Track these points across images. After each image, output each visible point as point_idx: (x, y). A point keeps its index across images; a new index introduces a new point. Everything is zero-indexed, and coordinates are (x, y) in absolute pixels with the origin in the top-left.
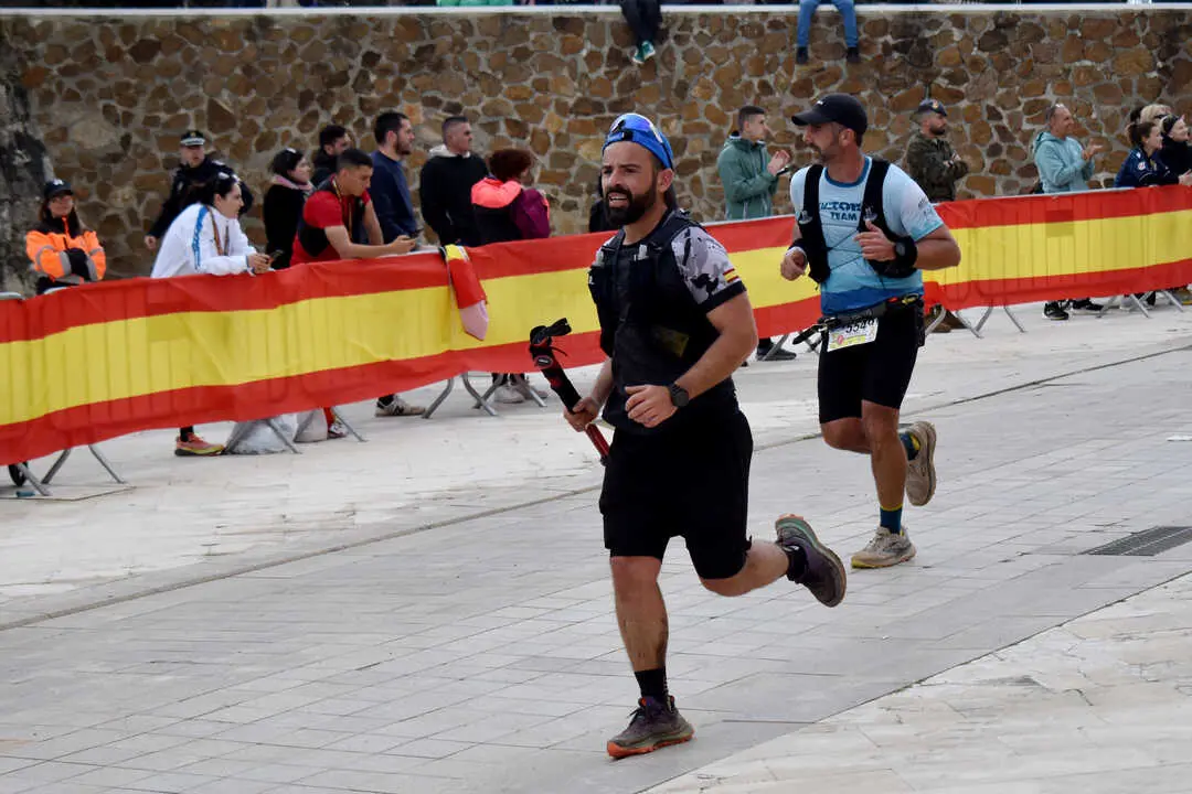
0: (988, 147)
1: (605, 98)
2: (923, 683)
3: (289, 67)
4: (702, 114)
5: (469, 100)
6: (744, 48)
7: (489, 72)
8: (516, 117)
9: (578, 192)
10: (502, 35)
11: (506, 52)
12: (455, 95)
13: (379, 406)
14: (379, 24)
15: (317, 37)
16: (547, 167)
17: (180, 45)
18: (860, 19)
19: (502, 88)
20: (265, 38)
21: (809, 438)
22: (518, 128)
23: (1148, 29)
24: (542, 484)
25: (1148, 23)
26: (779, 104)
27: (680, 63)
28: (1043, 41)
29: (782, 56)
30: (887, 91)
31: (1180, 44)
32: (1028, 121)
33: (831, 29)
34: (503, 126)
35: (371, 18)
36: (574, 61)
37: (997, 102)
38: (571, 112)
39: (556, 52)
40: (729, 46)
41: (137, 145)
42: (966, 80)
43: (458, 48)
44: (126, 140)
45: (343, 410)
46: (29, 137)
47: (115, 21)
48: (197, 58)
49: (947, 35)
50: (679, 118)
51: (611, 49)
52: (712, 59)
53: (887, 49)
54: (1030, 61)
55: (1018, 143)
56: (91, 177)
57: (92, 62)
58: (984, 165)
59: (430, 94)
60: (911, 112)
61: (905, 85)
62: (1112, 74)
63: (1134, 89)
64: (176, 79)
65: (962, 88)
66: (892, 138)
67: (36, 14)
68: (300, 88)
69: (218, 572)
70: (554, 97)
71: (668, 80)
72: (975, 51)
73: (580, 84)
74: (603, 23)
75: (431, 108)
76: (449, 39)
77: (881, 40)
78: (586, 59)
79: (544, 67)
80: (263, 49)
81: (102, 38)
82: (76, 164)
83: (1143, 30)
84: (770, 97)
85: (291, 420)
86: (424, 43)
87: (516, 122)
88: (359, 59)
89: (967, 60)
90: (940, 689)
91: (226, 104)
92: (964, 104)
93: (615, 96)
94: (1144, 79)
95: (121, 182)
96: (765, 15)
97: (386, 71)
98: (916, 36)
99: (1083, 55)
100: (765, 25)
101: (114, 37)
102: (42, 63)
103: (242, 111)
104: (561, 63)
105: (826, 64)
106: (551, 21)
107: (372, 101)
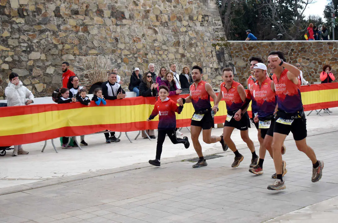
5: (311, 58)
7: (315, 52)
8: (320, 61)
10: (318, 46)
11: (318, 49)
12: (308, 57)
14: (294, 44)
15: (283, 46)
17: (257, 47)
19: (317, 56)
20: (273, 46)
22: (320, 63)
34: (317, 63)
35: (293, 43)
36: (331, 51)
38: (330, 60)
39: (328, 49)
41: (249, 65)
43: (309, 48)
44: (247, 65)
46: (232, 64)
47: (245, 43)
48: (260, 50)
56: (240, 71)
57: (241, 50)
59: (303, 57)
64: (256, 53)
67: (231, 42)
70: (327, 57)
73: (332, 55)
75: (304, 60)
76: (307, 46)
78: (333, 50)
79: (326, 52)
81: (243, 46)
82: (238, 69)
86: (302, 47)
88: (290, 50)
95: (246, 72)
97: (295, 52)
101: (245, 46)
102: (232, 50)
104: (328, 51)
106: (327, 43)
107: (292, 58)
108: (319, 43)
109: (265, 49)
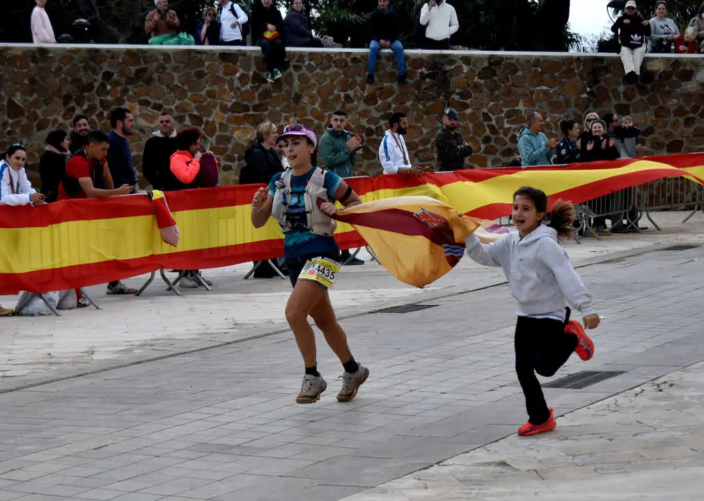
0: (482, 138)
1: (251, 102)
2: (441, 464)
3: (58, 79)
4: (309, 113)
5: (167, 102)
6: (336, 74)
7: (180, 85)
8: (196, 113)
9: (233, 160)
10: (188, 63)
11: (191, 73)
12: (159, 99)
13: (109, 287)
14: (113, 54)
15: (75, 62)
16: (214, 144)
18: (407, 58)
19: (187, 95)
20: (44, 62)
21: (372, 313)
22: (196, 120)
23: (581, 68)
24: (209, 337)
25: (581, 64)
26: (357, 108)
27: (296, 83)
28: (517, 74)
29: (359, 79)
30: (422, 102)
31: (602, 78)
32: (508, 122)
33: (388, 63)
34: (187, 118)
35: (108, 51)
36: (232, 79)
37: (490, 110)
38: (229, 111)
39: (221, 74)
40: (327, 73)
42: (470, 96)
43: (161, 70)
45: (87, 290)
49: (460, 68)
50: (295, 116)
51: (254, 73)
52: (317, 81)
53: (423, 76)
54: (510, 86)
55: (501, 135)
58: (480, 149)
59: (143, 98)
60: (437, 115)
61: (434, 99)
62: (559, 95)
63: (572, 104)
65: (468, 101)
66: (425, 131)
68: (64, 93)
69: (8, 388)
70: (219, 101)
71: (288, 93)
72: (476, 79)
73: (235, 93)
74: (250, 56)
75: (143, 107)
76: (156, 64)
77: (420, 71)
78: (239, 78)
79: (214, 83)
80: (41, 68)
83: (578, 69)
84: (351, 104)
85: (55, 296)
86: (140, 67)
87: (195, 116)
88: (101, 75)
89: (471, 85)
90: (451, 468)
91: (19, 101)
92: (469, 111)
93: (257, 102)
94: (578, 98)
96: (348, 54)
97: (116, 84)
98: (441, 69)
99: (541, 83)
100: (349, 60)
103: (28, 107)
104: (225, 80)
105: (385, 84)
106: (218, 55)
107: (108, 101)
108: (194, 54)
109: (16, 70)
